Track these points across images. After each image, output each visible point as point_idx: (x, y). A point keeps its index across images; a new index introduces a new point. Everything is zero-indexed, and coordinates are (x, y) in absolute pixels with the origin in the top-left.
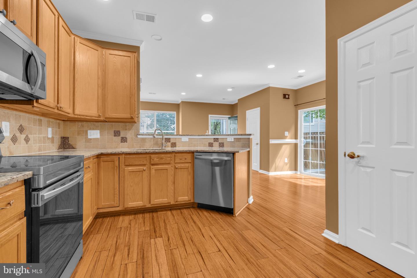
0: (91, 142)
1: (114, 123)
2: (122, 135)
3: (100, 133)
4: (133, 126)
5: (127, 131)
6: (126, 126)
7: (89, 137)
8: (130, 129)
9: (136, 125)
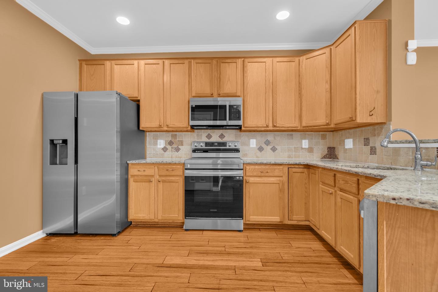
0: (347, 153)
1: (363, 128)
2: (371, 144)
3: (353, 142)
4: (382, 128)
5: (376, 137)
6: (375, 130)
7: (346, 147)
8: (379, 135)
9: (385, 126)
